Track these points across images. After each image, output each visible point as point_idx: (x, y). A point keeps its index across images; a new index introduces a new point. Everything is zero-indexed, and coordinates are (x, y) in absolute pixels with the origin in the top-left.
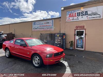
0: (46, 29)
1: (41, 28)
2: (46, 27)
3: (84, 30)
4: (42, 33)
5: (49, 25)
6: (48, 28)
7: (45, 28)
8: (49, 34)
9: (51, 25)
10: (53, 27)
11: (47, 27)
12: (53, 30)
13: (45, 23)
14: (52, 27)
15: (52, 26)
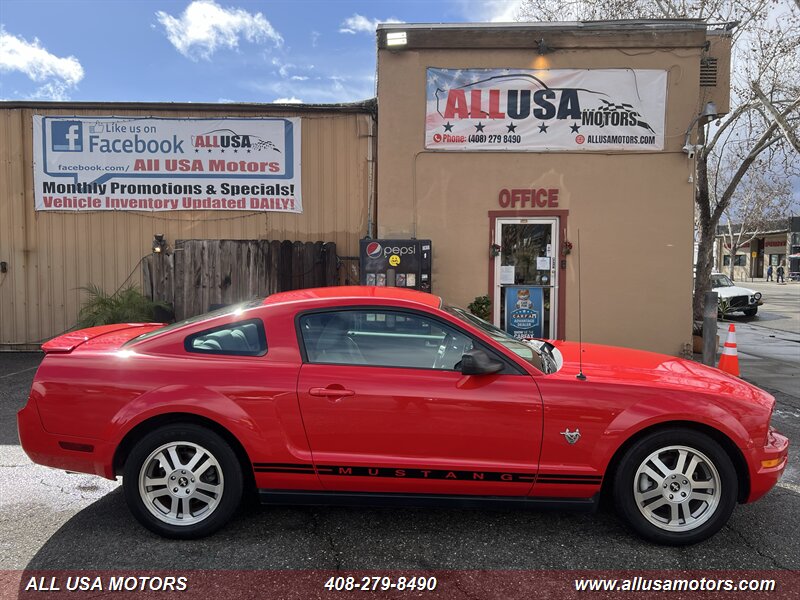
0: (219, 196)
1: (156, 190)
2: (217, 183)
3: (554, 223)
4: (172, 234)
5: (253, 166)
6: (235, 190)
7: (211, 190)
8: (256, 242)
9: (274, 166)
10: (296, 180)
11: (232, 182)
12: (299, 208)
13: (200, 142)
14: (282, 183)
15: (289, 174)
